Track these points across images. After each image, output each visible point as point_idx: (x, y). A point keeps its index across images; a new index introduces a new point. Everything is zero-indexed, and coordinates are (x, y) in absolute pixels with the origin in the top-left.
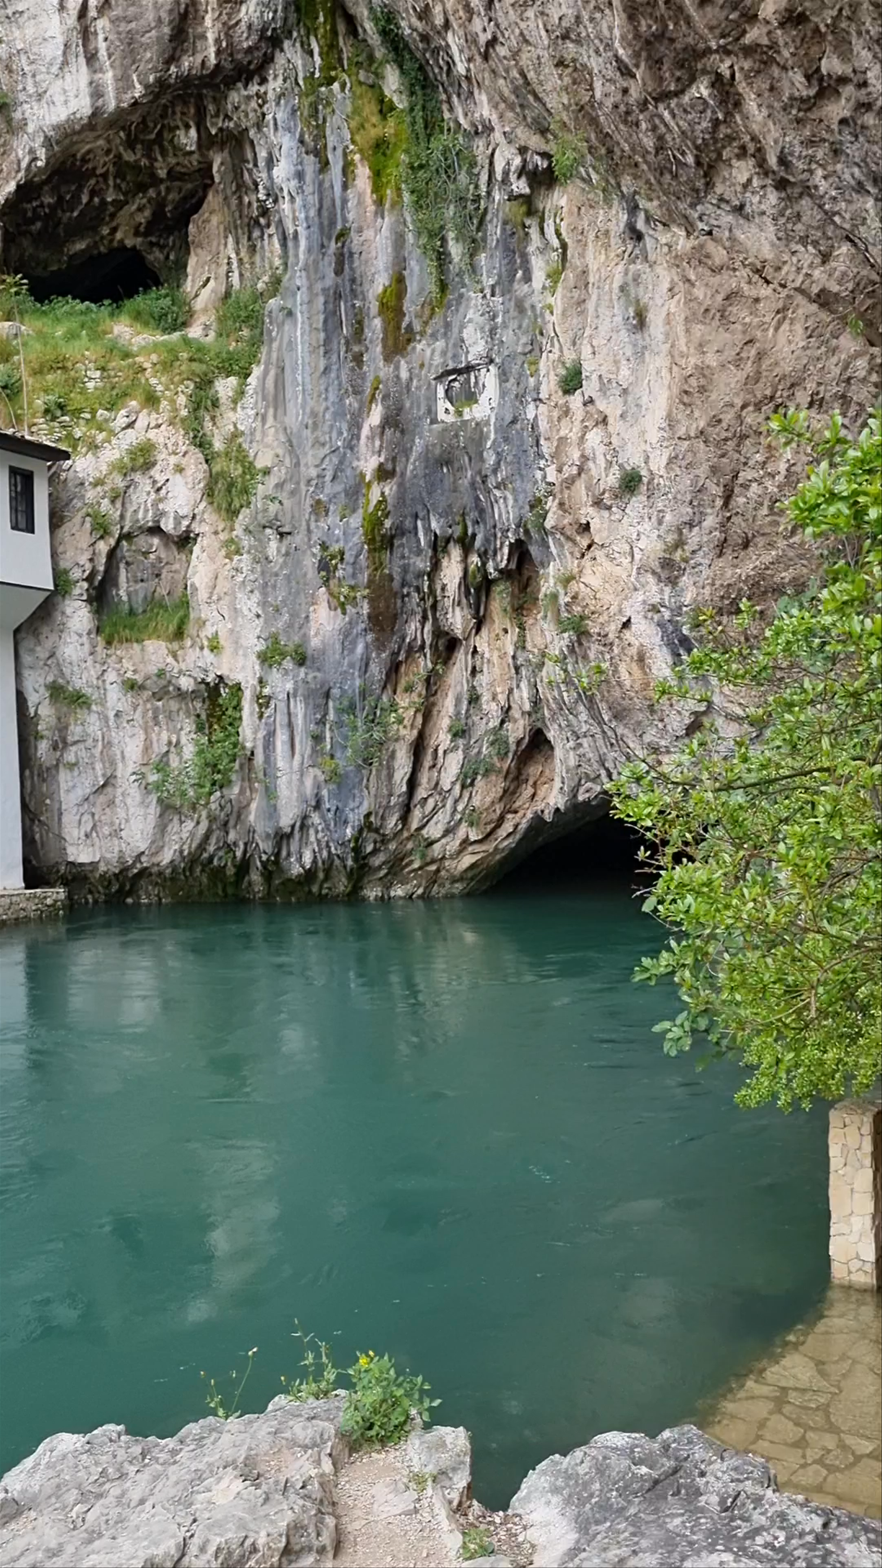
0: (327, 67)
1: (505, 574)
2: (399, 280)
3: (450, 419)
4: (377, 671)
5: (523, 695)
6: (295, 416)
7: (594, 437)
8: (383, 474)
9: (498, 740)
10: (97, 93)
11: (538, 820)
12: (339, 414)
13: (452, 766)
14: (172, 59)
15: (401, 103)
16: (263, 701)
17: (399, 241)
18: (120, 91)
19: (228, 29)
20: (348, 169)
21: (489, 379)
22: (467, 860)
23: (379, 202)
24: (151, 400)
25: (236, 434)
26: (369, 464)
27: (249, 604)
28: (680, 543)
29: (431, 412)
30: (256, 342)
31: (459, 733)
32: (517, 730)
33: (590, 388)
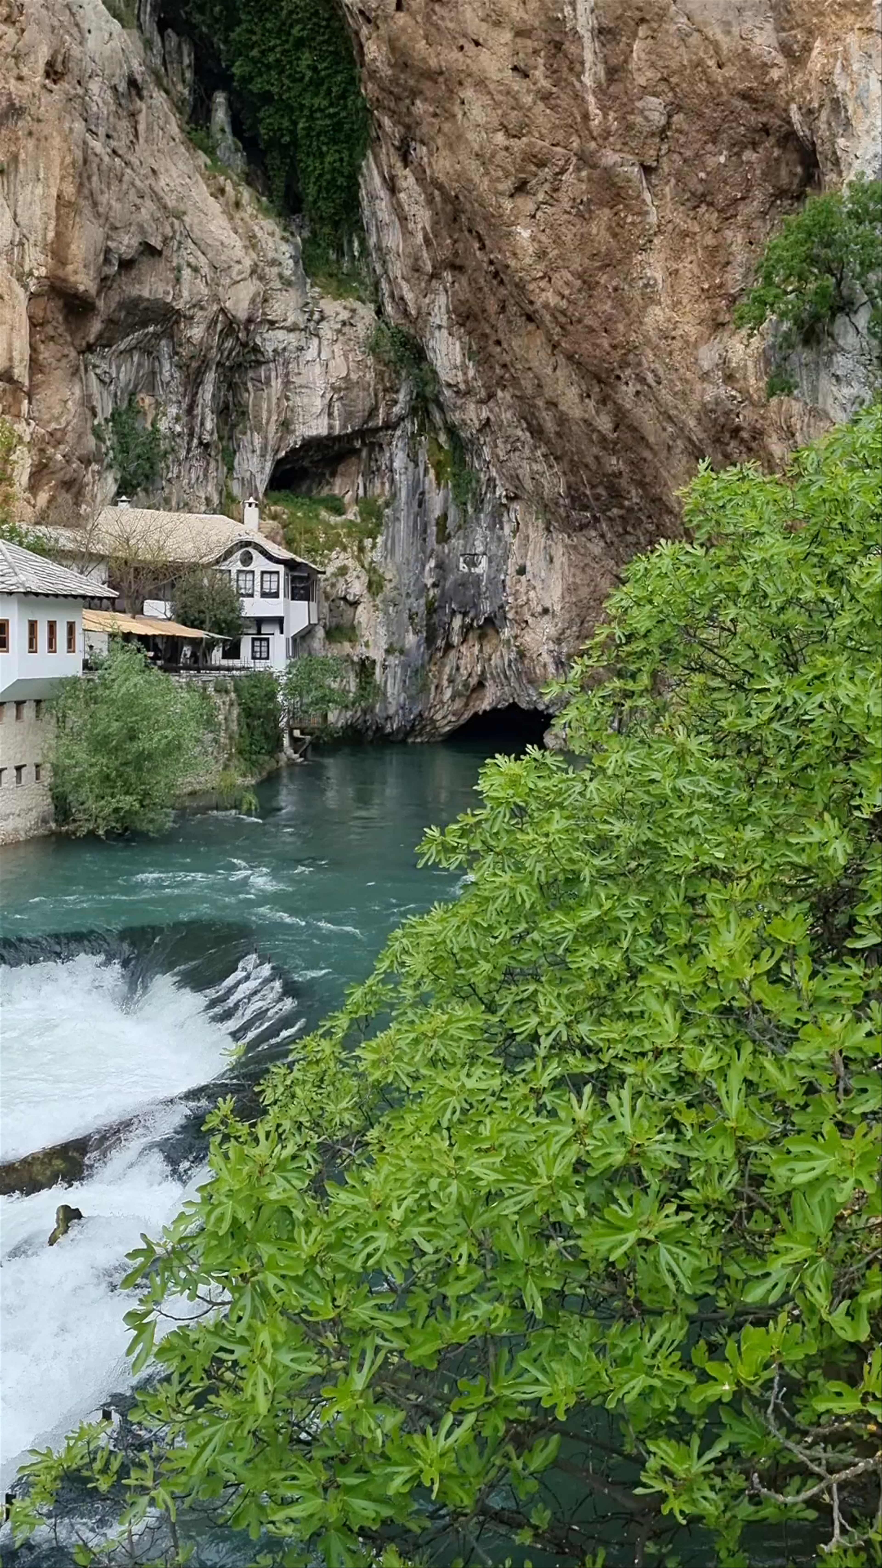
0: (419, 430)
1: (480, 627)
2: (445, 516)
3: (466, 570)
4: (427, 658)
5: (479, 668)
6: (398, 558)
7: (532, 594)
8: (435, 585)
9: (466, 684)
10: (331, 427)
11: (476, 714)
12: (417, 560)
13: (448, 693)
14: (366, 422)
15: (446, 447)
16: (385, 667)
17: (446, 500)
18: (341, 429)
19: (388, 414)
20: (426, 470)
21: (484, 561)
22: (447, 728)
23: (439, 485)
24: (344, 549)
25: (372, 562)
26: (429, 582)
27: (382, 631)
28: (563, 633)
29: (458, 567)
30: (379, 525)
31: (451, 681)
32: (473, 681)
33: (529, 576)
